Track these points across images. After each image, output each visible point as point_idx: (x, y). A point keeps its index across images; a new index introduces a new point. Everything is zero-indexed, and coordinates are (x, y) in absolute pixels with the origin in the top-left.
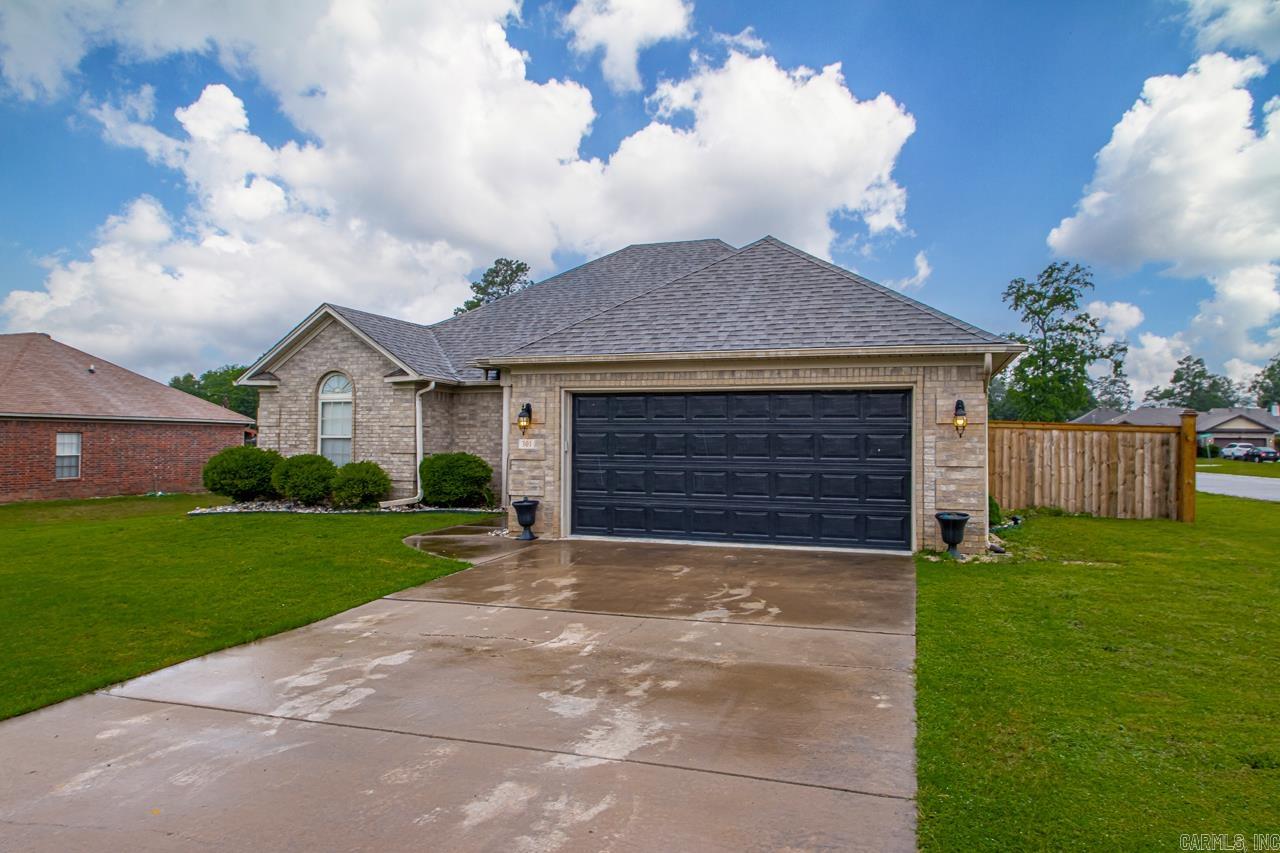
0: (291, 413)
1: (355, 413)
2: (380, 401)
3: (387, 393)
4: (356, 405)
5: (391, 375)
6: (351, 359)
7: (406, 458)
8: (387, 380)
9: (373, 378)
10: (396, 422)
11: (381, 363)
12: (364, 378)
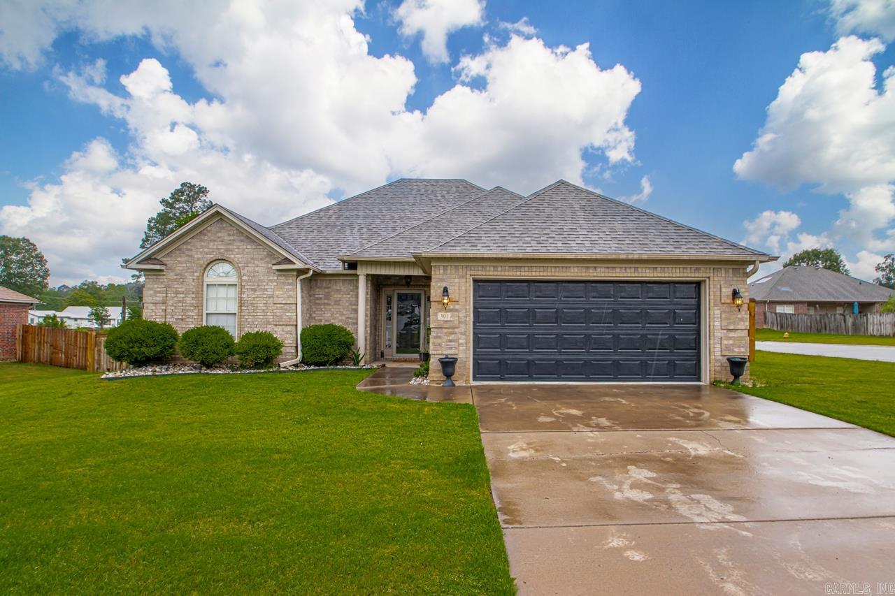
0: (177, 293)
1: (241, 293)
2: (265, 284)
3: (272, 278)
4: (242, 287)
5: (279, 263)
6: (236, 250)
7: (289, 328)
8: (275, 267)
9: (258, 266)
10: (280, 300)
11: (265, 253)
12: (250, 265)
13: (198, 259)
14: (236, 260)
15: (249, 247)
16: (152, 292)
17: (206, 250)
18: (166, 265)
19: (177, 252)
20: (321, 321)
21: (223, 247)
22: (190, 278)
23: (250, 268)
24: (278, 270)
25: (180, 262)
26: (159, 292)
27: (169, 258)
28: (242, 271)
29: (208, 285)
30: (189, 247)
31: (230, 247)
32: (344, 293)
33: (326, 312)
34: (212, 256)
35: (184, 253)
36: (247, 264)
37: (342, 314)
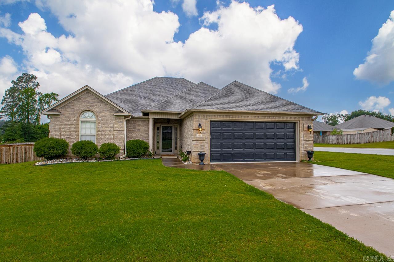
0: (66, 125)
1: (98, 125)
2: (109, 122)
3: (112, 119)
4: (98, 123)
5: (116, 113)
6: (95, 106)
7: (121, 142)
8: (115, 114)
9: (106, 113)
10: (117, 129)
11: (109, 108)
12: (102, 113)
13: (77, 110)
14: (95, 111)
15: (101, 105)
16: (54, 125)
17: (81, 106)
18: (60, 112)
19: (66, 107)
20: (131, 138)
21: (89, 105)
22: (72, 119)
23: (102, 114)
24: (116, 116)
25: (68, 112)
26: (58, 125)
27: (62, 110)
28: (98, 116)
29: (81, 122)
30: (72, 104)
31: (92, 105)
32: (142, 126)
33: (134, 134)
34: (83, 109)
35: (70, 107)
36: (101, 112)
37: (141, 135)
